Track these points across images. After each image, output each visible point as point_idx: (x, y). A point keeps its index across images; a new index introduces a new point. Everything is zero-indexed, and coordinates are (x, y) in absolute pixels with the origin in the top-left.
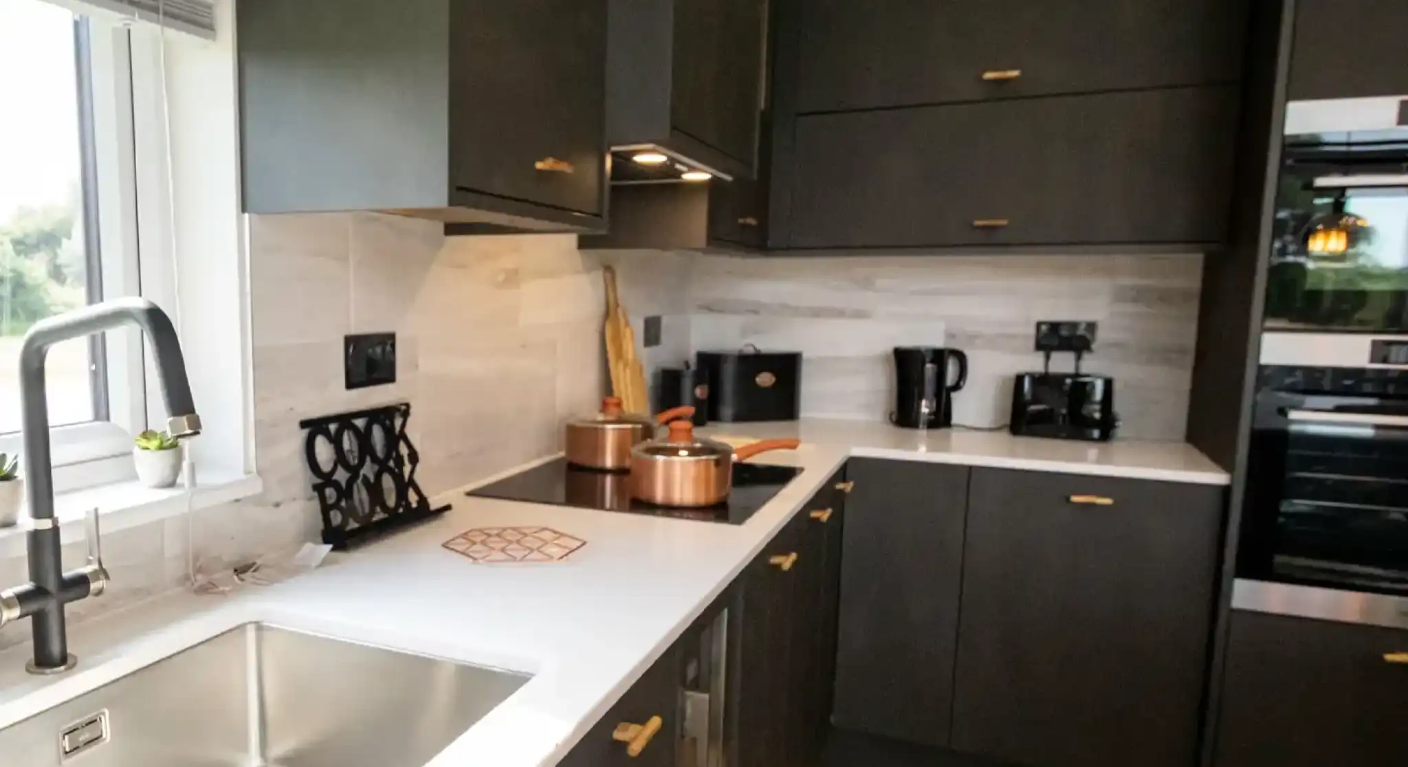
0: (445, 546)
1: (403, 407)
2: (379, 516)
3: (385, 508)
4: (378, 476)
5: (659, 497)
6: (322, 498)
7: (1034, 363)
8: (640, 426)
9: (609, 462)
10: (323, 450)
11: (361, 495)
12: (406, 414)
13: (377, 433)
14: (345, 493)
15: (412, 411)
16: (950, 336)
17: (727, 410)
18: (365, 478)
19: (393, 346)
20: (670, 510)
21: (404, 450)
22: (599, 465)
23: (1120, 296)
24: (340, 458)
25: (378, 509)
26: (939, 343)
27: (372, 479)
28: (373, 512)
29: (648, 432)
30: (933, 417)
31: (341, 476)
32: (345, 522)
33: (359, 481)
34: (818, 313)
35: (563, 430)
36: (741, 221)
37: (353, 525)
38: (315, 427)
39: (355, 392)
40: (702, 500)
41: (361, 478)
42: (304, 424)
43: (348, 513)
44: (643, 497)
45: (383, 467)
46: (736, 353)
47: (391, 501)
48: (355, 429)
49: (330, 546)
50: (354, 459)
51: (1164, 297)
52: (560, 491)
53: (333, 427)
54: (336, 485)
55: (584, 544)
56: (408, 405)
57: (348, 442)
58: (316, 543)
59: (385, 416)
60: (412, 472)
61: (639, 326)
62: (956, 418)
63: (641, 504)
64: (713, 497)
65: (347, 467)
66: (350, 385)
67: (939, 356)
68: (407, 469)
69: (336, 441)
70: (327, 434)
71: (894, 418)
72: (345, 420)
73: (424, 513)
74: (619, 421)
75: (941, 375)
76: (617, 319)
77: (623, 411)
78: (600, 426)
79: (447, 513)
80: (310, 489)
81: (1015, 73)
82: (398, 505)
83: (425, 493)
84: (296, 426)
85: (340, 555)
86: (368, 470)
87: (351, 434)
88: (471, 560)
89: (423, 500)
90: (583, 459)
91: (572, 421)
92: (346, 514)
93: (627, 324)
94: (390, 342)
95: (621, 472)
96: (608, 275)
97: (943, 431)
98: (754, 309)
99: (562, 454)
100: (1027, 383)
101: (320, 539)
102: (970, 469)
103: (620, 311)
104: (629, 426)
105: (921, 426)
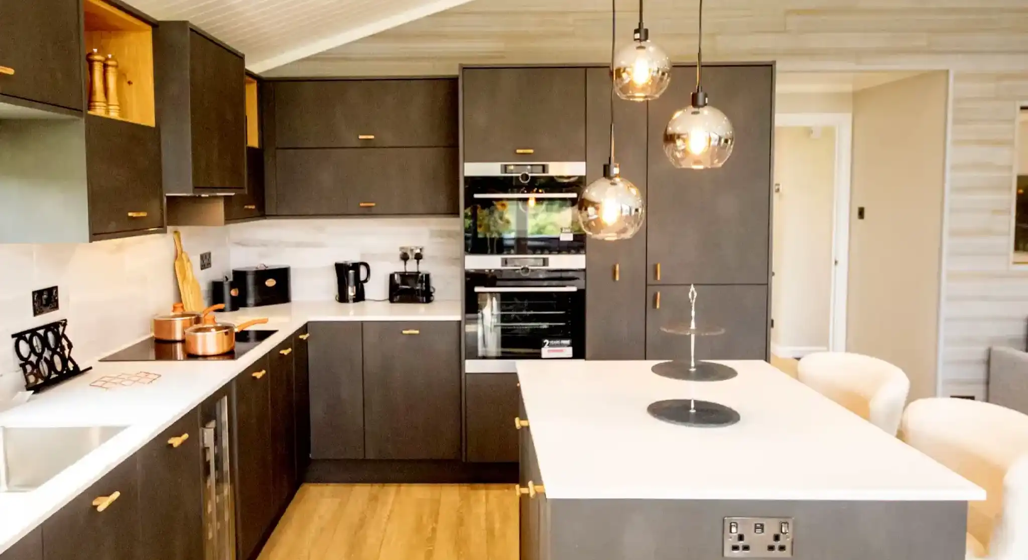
0: (91, 385)
1: (64, 322)
2: (54, 376)
3: (56, 372)
4: (52, 357)
5: (200, 352)
6: (25, 371)
7: (400, 267)
8: (193, 317)
9: (178, 336)
10: (24, 348)
11: (44, 367)
12: (65, 325)
13: (50, 335)
14: (36, 366)
15: (68, 323)
16: (363, 255)
17: (251, 300)
18: (46, 359)
19: (57, 292)
20: (205, 357)
21: (64, 342)
22: (173, 338)
23: (433, 234)
24: (33, 350)
25: (53, 373)
26: (357, 259)
27: (49, 358)
28: (50, 374)
29: (198, 320)
30: (355, 297)
31: (33, 359)
32: (36, 381)
33: (42, 360)
34: (299, 245)
35: (153, 322)
36: (246, 207)
37: (40, 381)
38: (19, 336)
39: (38, 317)
40: (221, 351)
41: (43, 358)
42: (13, 336)
43: (38, 375)
44: (192, 352)
45: (54, 352)
46: (255, 269)
47: (59, 368)
48: (39, 336)
49: (32, 392)
50: (39, 349)
51: (450, 235)
52: (152, 354)
53: (28, 336)
54: (31, 363)
55: (160, 376)
56: (66, 320)
57: (36, 341)
58: (22, 391)
59: (53, 327)
60: (70, 352)
61: (196, 261)
62: (367, 296)
63: (191, 356)
64: (225, 348)
65: (36, 354)
66: (35, 314)
67: (356, 266)
68: (67, 352)
69: (30, 342)
70: (25, 339)
71: (337, 298)
72: (33, 332)
73: (77, 372)
74: (183, 315)
75: (357, 275)
76: (182, 259)
77: (184, 311)
78: (172, 319)
79: (90, 371)
80: (19, 366)
81: (372, 137)
82: (63, 369)
83: (77, 363)
84: (10, 337)
85: (38, 396)
86: (47, 354)
87: (37, 337)
88: (105, 389)
89: (76, 367)
90: (165, 337)
91: (157, 318)
92: (37, 377)
93: (188, 261)
94: (55, 291)
95: (183, 341)
96: (176, 236)
97: (361, 302)
98: (264, 244)
99: (152, 334)
100: (396, 276)
101: (25, 389)
102: (362, 322)
103: (183, 256)
104: (188, 318)
105: (350, 301)
